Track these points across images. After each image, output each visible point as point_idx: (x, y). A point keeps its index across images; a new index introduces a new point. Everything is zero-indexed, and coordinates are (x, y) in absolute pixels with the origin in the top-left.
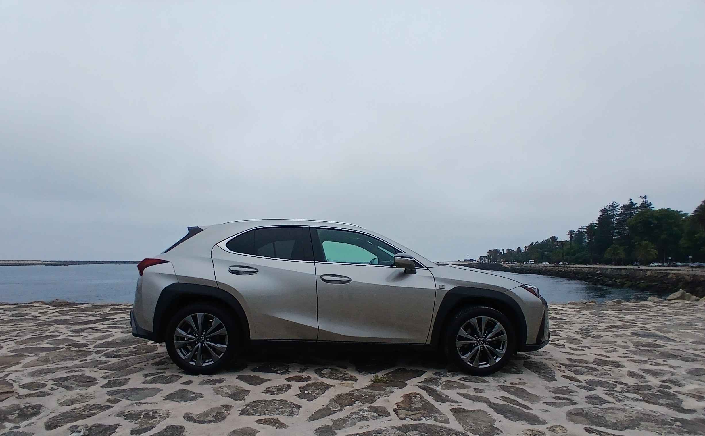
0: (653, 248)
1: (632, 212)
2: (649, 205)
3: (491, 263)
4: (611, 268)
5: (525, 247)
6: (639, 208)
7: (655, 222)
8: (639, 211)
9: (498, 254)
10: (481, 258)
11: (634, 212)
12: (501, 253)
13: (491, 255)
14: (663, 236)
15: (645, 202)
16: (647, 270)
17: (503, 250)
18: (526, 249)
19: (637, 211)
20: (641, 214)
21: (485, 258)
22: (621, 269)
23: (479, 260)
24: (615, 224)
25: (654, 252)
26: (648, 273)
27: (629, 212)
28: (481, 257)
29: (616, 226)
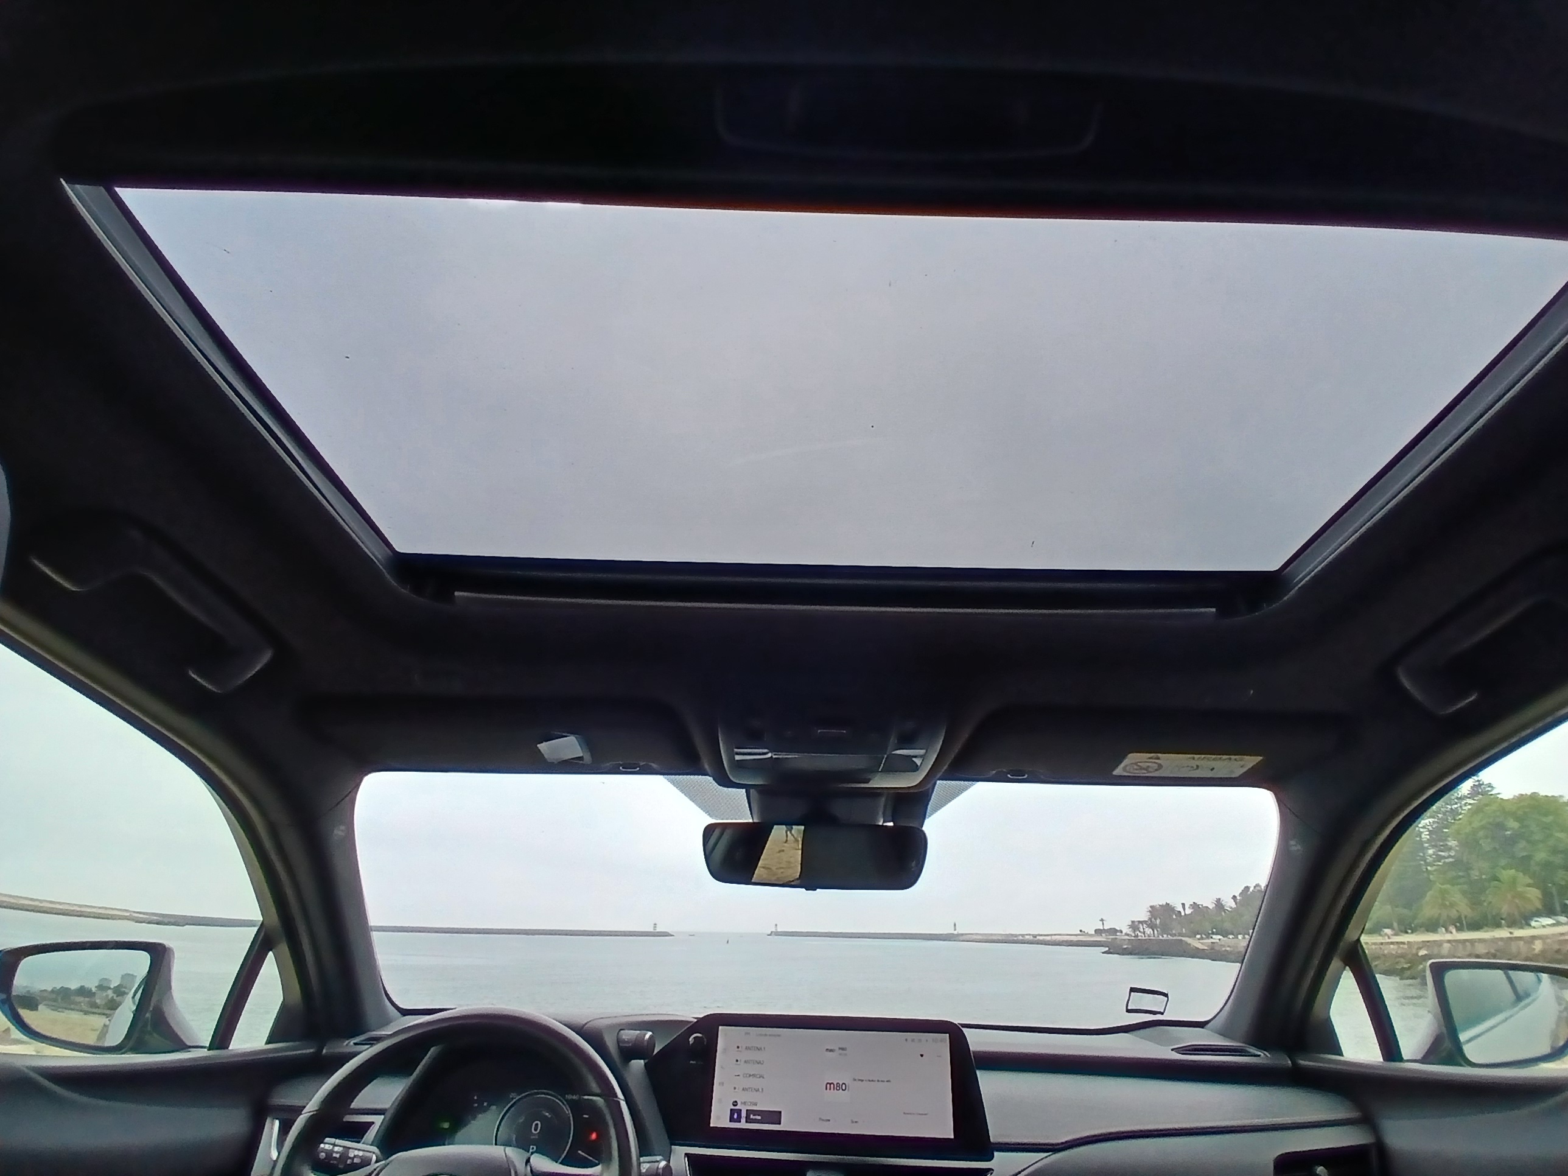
0: (1529, 885)
1: (1456, 806)
2: (1489, 789)
3: (1161, 937)
4: (1449, 941)
5: (1234, 897)
6: (1469, 798)
7: (1513, 824)
8: (1470, 804)
9: (1174, 917)
10: (1134, 926)
11: (1461, 807)
12: (1180, 912)
13: (1156, 919)
14: (1541, 856)
15: (1477, 783)
16: (1534, 938)
17: (1183, 904)
18: (1236, 904)
19: (1465, 804)
20: (1477, 810)
21: (1145, 925)
22: (1472, 942)
23: (1129, 931)
24: (1423, 836)
25: (1534, 894)
26: (1538, 946)
27: (1449, 807)
28: (1133, 922)
29: (1428, 841)
